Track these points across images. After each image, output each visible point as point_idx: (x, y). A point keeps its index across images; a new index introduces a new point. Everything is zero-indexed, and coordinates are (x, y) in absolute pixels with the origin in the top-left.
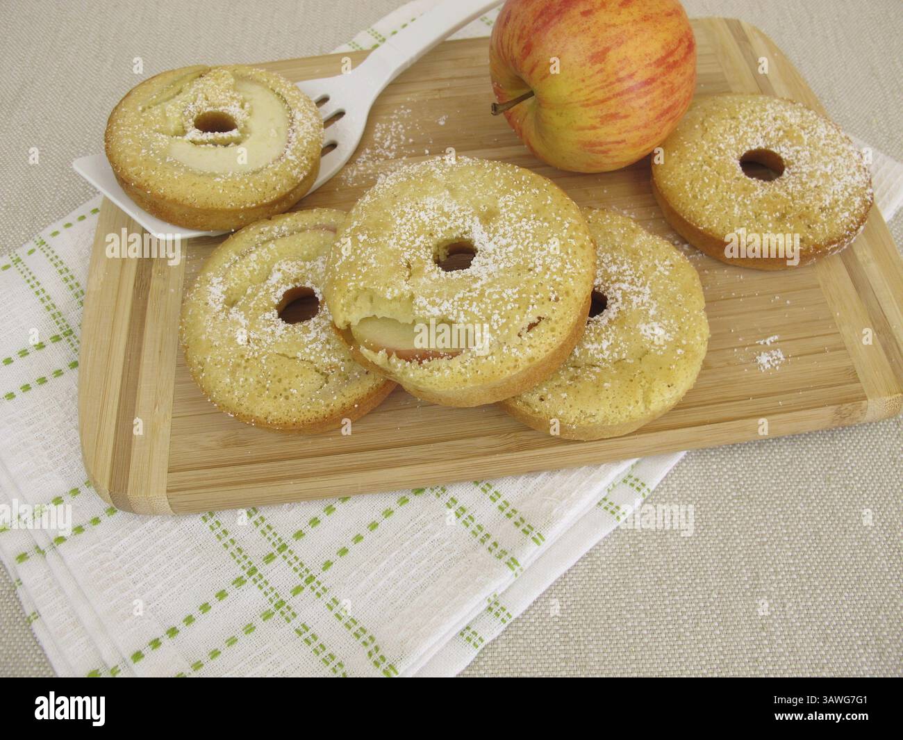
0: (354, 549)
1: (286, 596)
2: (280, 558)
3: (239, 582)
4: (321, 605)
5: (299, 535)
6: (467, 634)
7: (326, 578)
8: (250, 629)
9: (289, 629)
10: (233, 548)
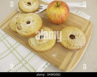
0: (31, 59)
1: (24, 64)
2: (23, 60)
3: (19, 63)
4: (28, 65)
5: (25, 58)
6: (44, 67)
7: (28, 62)
8: (20, 68)
9: (25, 68)
10: (18, 59)
